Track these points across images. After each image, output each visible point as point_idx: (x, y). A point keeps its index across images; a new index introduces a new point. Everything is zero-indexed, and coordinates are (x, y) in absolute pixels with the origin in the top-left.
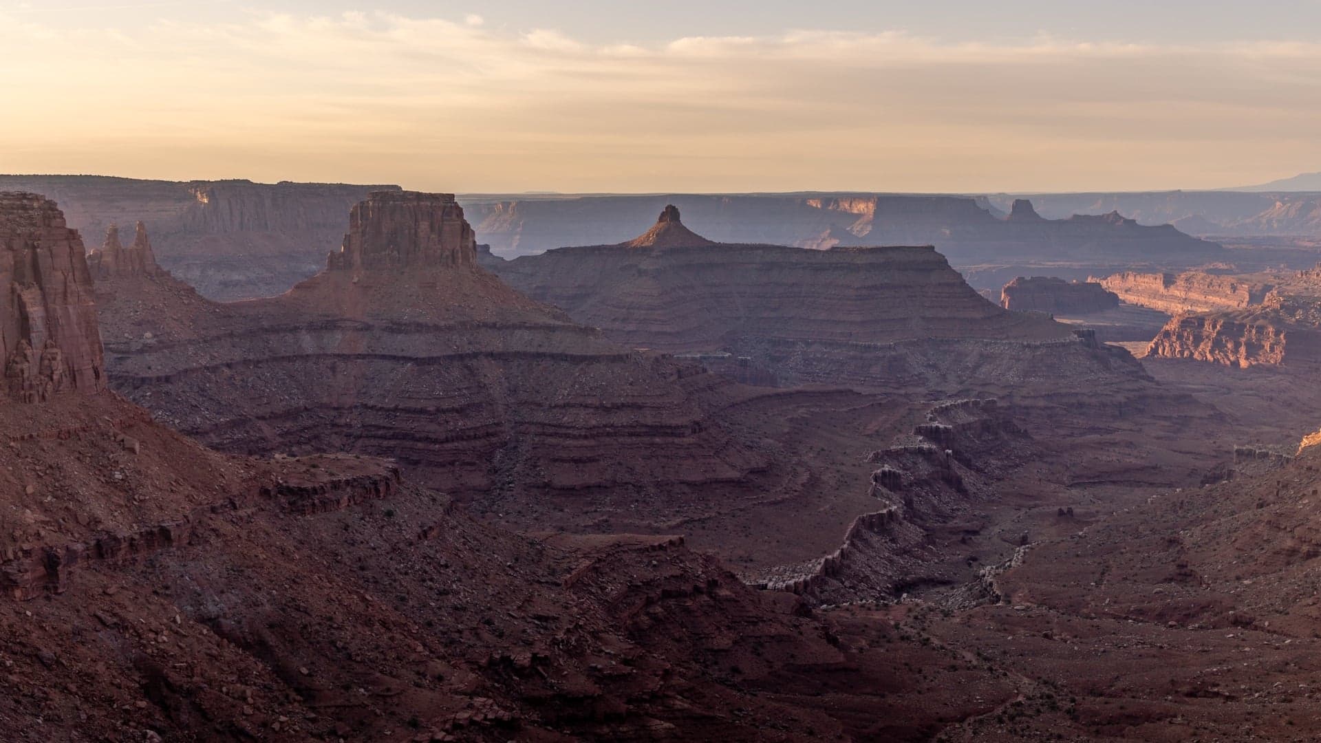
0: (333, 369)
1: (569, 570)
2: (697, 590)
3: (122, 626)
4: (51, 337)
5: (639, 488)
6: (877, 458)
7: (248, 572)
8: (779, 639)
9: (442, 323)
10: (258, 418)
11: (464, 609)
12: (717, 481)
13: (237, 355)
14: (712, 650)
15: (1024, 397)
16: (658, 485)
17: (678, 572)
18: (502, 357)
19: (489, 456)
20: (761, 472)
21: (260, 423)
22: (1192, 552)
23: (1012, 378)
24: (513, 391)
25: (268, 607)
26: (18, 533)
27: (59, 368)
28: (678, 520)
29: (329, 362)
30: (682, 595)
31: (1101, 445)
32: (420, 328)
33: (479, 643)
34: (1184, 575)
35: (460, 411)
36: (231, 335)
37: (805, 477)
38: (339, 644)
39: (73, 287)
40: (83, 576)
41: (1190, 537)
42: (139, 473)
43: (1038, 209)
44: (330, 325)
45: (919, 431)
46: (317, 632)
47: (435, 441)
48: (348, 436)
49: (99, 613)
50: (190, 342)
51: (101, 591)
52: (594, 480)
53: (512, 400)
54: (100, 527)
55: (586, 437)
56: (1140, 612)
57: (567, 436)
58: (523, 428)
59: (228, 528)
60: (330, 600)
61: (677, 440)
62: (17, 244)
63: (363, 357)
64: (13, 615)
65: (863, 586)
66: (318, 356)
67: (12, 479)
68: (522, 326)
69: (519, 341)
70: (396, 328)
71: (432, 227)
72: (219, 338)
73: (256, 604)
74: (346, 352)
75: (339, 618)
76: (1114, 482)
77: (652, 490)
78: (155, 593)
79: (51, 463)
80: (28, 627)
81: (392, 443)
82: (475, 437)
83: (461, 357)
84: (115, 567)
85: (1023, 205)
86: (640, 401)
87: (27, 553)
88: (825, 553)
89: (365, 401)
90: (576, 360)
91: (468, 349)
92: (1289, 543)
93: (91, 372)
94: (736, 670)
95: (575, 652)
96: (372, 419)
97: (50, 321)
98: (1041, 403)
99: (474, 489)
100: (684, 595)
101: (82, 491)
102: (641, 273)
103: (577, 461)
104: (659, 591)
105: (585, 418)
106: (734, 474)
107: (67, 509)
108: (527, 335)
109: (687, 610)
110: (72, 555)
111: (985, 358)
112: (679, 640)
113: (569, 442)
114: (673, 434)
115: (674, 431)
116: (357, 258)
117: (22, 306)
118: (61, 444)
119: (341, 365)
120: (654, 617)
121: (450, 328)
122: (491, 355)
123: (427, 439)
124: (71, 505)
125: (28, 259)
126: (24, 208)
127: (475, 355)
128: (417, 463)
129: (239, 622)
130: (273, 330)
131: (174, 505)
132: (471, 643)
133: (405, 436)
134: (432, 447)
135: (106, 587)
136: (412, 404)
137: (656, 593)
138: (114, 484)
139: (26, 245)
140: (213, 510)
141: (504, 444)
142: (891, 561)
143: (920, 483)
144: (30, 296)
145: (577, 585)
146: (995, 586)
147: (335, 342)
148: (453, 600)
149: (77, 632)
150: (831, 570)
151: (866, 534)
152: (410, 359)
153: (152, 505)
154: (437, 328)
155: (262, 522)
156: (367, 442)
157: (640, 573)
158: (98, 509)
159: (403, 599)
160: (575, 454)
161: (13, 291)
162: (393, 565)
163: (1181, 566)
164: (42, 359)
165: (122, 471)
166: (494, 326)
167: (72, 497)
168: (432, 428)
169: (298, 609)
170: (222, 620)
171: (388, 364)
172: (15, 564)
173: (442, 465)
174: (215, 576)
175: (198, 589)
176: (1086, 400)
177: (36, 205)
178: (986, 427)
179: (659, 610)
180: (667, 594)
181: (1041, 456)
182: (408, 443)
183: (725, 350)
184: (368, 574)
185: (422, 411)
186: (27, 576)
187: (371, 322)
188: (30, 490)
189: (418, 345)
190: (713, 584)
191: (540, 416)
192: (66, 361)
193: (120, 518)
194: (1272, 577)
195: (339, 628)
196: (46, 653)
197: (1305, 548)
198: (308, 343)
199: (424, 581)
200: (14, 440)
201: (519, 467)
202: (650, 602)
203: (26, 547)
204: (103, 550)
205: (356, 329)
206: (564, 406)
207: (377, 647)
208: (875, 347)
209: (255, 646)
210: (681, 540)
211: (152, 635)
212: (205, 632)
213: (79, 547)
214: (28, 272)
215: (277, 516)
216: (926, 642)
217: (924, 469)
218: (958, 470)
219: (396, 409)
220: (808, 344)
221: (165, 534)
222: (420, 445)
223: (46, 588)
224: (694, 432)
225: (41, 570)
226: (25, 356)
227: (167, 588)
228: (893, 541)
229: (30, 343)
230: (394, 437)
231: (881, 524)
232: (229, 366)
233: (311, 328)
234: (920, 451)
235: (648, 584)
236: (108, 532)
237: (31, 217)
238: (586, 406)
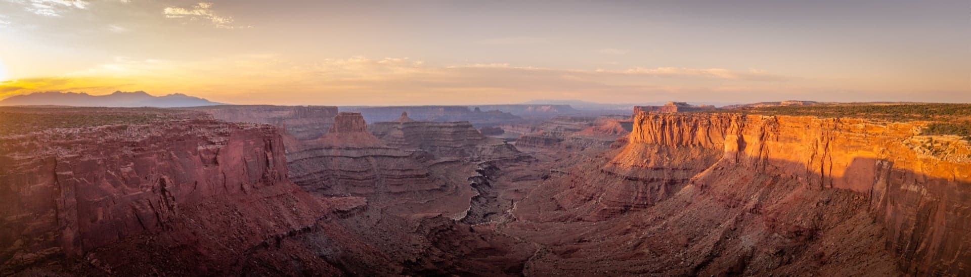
0: (332, 159)
1: (415, 227)
2: (448, 229)
3: (299, 260)
4: (274, 166)
5: (414, 192)
6: (469, 179)
7: (333, 240)
8: (472, 241)
9: (360, 147)
10: (314, 173)
11: (394, 245)
12: (434, 189)
13: (308, 156)
14: (455, 246)
15: (494, 158)
16: (419, 191)
17: (442, 224)
18: (375, 156)
19: (374, 184)
20: (445, 186)
21: (314, 175)
22: (559, 201)
23: (490, 154)
24: (379, 166)
25: (340, 252)
26: (269, 230)
27: (277, 175)
28: (426, 201)
29: (330, 158)
30: (443, 231)
31: (516, 170)
32: (354, 149)
33: (400, 256)
34: (559, 208)
35: (366, 171)
36: (306, 150)
37: (454, 187)
38: (363, 262)
39: (280, 151)
40: (287, 243)
41: (557, 196)
42: (300, 208)
43: (481, 109)
44: (330, 148)
45: (477, 171)
46: (356, 259)
47: (360, 180)
48: (337, 178)
49: (292, 255)
50: (296, 152)
51: (292, 248)
52: (403, 190)
53: (378, 168)
54: (291, 227)
55: (399, 178)
56: (554, 220)
57: (394, 178)
58: (382, 176)
59: (325, 225)
60: (357, 247)
61: (423, 178)
62: (266, 139)
63: (339, 156)
64: (268, 256)
65: (477, 217)
66: (328, 156)
67: (266, 211)
68: (380, 148)
69: (379, 152)
70: (348, 149)
71: (356, 122)
72: (303, 151)
73: (337, 251)
74: (335, 155)
75: (361, 253)
76: (522, 180)
77: (418, 193)
78: (307, 247)
79: (276, 205)
80: (273, 259)
81: (348, 180)
82: (370, 179)
83: (365, 157)
84: (295, 239)
85: (477, 108)
86: (412, 168)
87: (272, 237)
88: (467, 209)
89: (340, 168)
90: (394, 157)
91: (366, 155)
92: (584, 198)
93: (284, 176)
94: (462, 251)
95: (426, 256)
96: (343, 174)
97: (274, 161)
98: (498, 160)
99: (371, 193)
100: (445, 231)
101: (285, 215)
102: (398, 129)
103: (397, 185)
104: (438, 230)
105: (398, 173)
106: (438, 187)
107: (281, 221)
108: (381, 151)
109: (446, 235)
110: (284, 236)
111: (483, 149)
112: (445, 244)
113: (395, 180)
114: (422, 177)
115: (422, 176)
116: (336, 130)
117: (267, 158)
118: (278, 199)
119: (333, 158)
120: (438, 238)
121: (361, 149)
122: (372, 156)
123: (358, 180)
124: (282, 219)
125: (269, 144)
126: (267, 128)
127: (368, 156)
128: (355, 186)
129: (332, 257)
130: (316, 149)
131: (311, 219)
132: (398, 256)
133: (352, 179)
134: (359, 182)
135: (293, 247)
136: (353, 170)
137: (437, 231)
138: (293, 212)
139: (268, 140)
140: (321, 219)
141: (377, 181)
142: (480, 208)
143: (480, 185)
144: (269, 154)
145: (418, 232)
146: (513, 216)
147: (332, 152)
148: (390, 243)
149: (286, 261)
150: (469, 213)
151: (473, 201)
152: (351, 157)
153: (305, 219)
154: (358, 149)
155: (334, 222)
156: (343, 180)
157: (432, 225)
158: (289, 220)
159: (377, 244)
160: (397, 183)
161: (265, 153)
162: (372, 233)
163: (558, 206)
164: (272, 173)
165: (295, 208)
166: (372, 148)
167: (282, 217)
168: (359, 177)
169: (349, 251)
170: (327, 257)
171: (346, 158)
172: (269, 240)
173: (362, 187)
174: (324, 242)
175: (319, 246)
176: (508, 158)
177: (270, 127)
178: (490, 168)
179: (439, 235)
180: (440, 231)
181: (503, 174)
182: (352, 181)
183: (421, 149)
184: (366, 236)
185: (356, 172)
186: (272, 244)
187: (341, 147)
188: (271, 215)
189: (354, 154)
190: (451, 227)
191: (386, 173)
192: (279, 173)
193: (296, 224)
194: (582, 206)
195: (362, 257)
196: (278, 269)
197: (588, 198)
198: (325, 152)
199: (381, 237)
200: (266, 198)
201: (382, 187)
202: (436, 234)
203: (271, 235)
204: (292, 234)
205: (337, 149)
206: (393, 170)
207: (373, 261)
208: (457, 147)
209: (338, 265)
210: (441, 214)
211: (308, 263)
212: (323, 261)
213: (285, 233)
214: (269, 147)
215: (338, 220)
216: (504, 235)
217: (480, 181)
218: (488, 181)
219: (349, 171)
220: (440, 147)
221: (309, 229)
222: (356, 181)
223: (276, 246)
224: (426, 176)
225: (275, 241)
226: (268, 172)
227: (310, 246)
228: (480, 203)
229: (269, 168)
230: (349, 179)
231: (476, 198)
232: (306, 159)
233: (326, 148)
234: (479, 177)
235: (435, 228)
236: (293, 229)
237: (269, 131)
238: (398, 170)
